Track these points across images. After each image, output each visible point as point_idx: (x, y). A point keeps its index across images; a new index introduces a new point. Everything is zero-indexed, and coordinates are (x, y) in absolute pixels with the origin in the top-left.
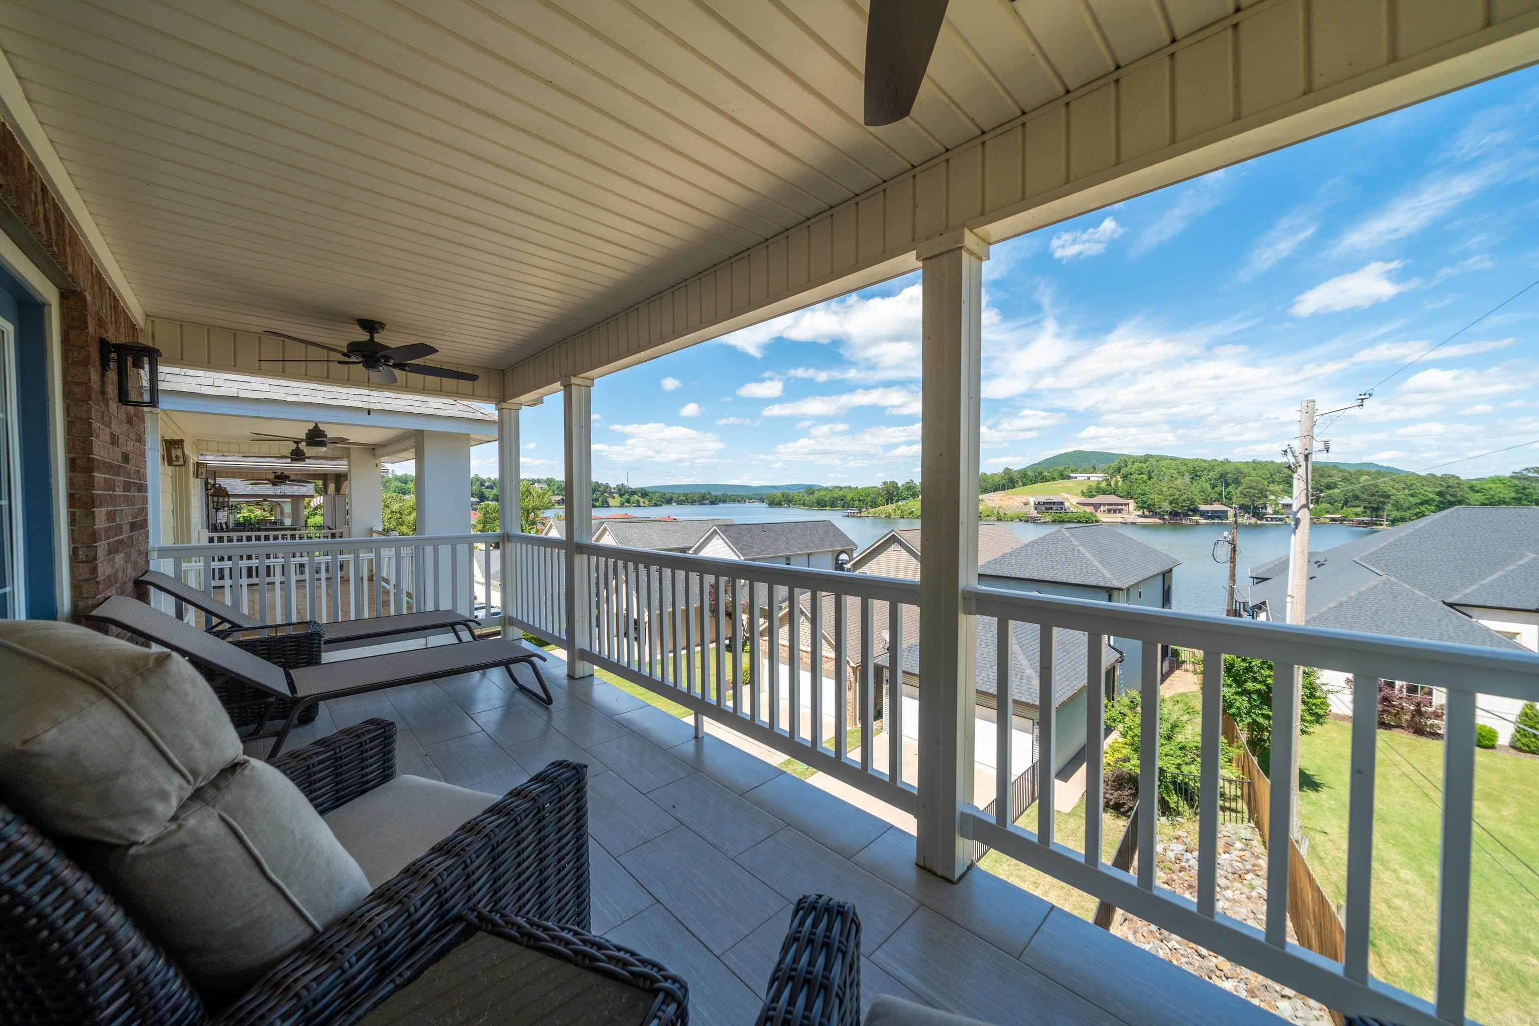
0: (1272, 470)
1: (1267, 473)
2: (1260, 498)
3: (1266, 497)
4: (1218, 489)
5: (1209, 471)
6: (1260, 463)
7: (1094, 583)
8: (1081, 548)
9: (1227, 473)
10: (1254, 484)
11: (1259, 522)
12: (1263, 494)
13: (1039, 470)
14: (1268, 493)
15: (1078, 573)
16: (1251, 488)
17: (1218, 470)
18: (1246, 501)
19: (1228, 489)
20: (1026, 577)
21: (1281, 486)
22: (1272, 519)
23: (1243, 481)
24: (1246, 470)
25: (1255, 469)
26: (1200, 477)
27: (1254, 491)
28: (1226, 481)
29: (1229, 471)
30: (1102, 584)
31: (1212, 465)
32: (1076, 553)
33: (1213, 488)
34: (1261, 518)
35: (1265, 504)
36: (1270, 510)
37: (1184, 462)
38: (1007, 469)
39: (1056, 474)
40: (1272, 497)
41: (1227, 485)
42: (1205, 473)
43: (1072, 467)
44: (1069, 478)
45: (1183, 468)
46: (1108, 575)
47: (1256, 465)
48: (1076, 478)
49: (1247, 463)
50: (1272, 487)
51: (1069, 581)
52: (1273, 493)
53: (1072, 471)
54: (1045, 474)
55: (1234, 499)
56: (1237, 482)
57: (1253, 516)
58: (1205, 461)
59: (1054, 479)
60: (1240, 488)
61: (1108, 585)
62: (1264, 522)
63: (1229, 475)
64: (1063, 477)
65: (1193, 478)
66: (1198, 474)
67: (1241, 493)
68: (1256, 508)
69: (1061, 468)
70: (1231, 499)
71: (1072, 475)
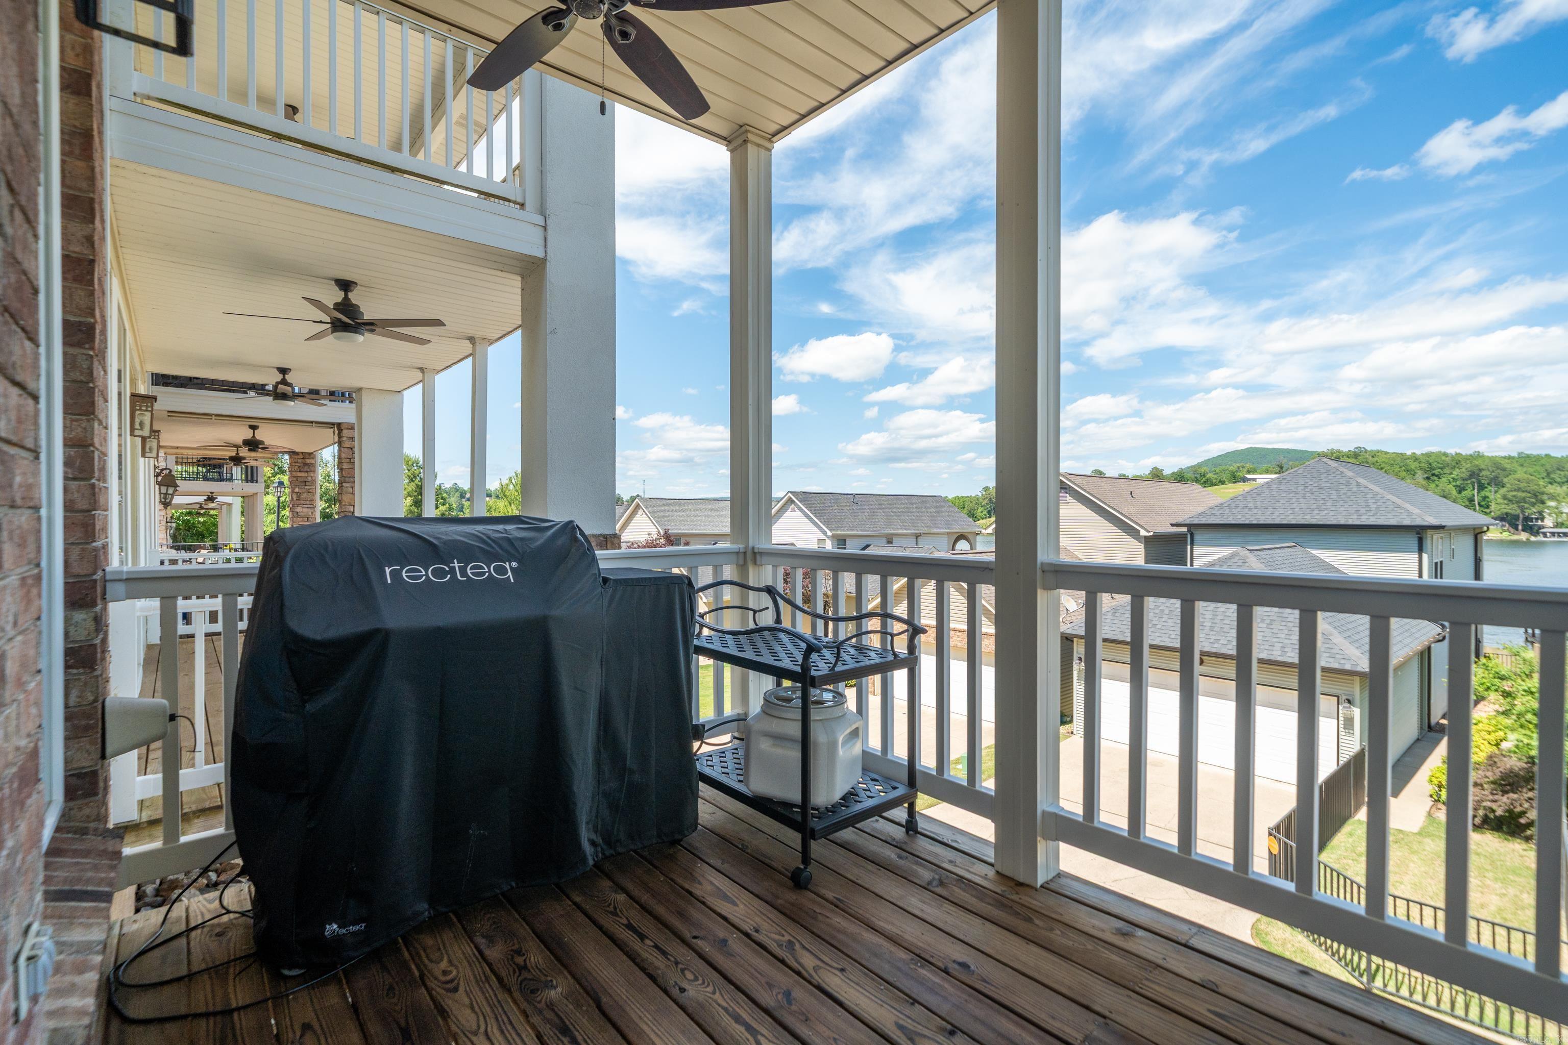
0: (1548, 467)
1: (1542, 470)
2: (1533, 505)
3: (1543, 502)
4: (1467, 493)
5: (1454, 468)
6: (1528, 456)
7: (1393, 522)
8: (1361, 480)
9: (1480, 470)
10: (1522, 485)
11: (1533, 538)
12: (1538, 498)
13: (1202, 470)
14: (1545, 497)
15: (1363, 511)
16: (1519, 490)
17: (1466, 466)
18: (1513, 509)
19: (1483, 493)
20: (1277, 522)
21: (1565, 488)
22: (1553, 534)
23: (1505, 480)
24: (1508, 466)
25: (1522, 465)
26: (1439, 476)
27: (1524, 495)
28: (1479, 483)
29: (1483, 467)
30: (1407, 522)
31: (1457, 461)
32: (1354, 487)
33: (1460, 492)
34: (1536, 534)
35: (1540, 513)
36: (1549, 522)
37: (1415, 458)
38: (1155, 469)
39: (1224, 477)
40: (1552, 504)
41: (1481, 487)
42: (1447, 471)
43: (1249, 466)
44: (1244, 480)
45: (1413, 465)
46: (1416, 511)
47: (1524, 460)
48: (1254, 480)
49: (1510, 458)
50: (1551, 489)
51: (1350, 522)
52: (1552, 497)
53: (1249, 472)
54: (1209, 475)
55: (1493, 506)
56: (1497, 482)
57: (1523, 530)
58: (1445, 454)
59: (1222, 483)
60: (1503, 491)
61: (1418, 522)
62: (1540, 538)
63: (1484, 473)
64: (1235, 479)
65: (1428, 478)
66: (1436, 472)
67: (1504, 497)
68: (1527, 519)
69: (1233, 468)
70: (1488, 507)
71: (1249, 476)
